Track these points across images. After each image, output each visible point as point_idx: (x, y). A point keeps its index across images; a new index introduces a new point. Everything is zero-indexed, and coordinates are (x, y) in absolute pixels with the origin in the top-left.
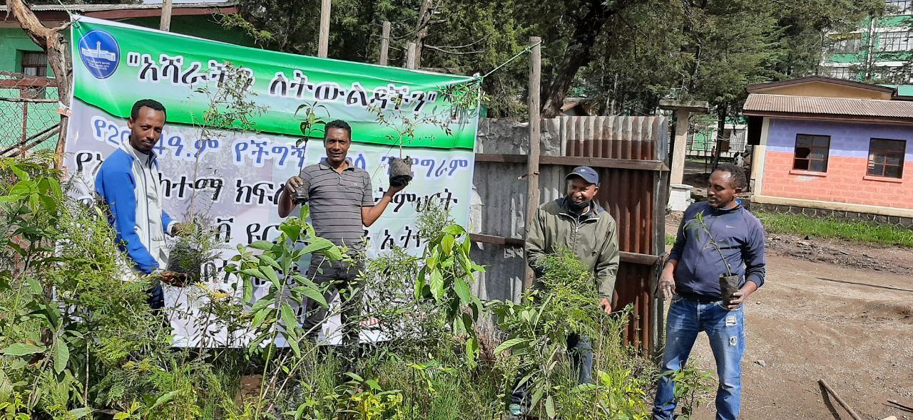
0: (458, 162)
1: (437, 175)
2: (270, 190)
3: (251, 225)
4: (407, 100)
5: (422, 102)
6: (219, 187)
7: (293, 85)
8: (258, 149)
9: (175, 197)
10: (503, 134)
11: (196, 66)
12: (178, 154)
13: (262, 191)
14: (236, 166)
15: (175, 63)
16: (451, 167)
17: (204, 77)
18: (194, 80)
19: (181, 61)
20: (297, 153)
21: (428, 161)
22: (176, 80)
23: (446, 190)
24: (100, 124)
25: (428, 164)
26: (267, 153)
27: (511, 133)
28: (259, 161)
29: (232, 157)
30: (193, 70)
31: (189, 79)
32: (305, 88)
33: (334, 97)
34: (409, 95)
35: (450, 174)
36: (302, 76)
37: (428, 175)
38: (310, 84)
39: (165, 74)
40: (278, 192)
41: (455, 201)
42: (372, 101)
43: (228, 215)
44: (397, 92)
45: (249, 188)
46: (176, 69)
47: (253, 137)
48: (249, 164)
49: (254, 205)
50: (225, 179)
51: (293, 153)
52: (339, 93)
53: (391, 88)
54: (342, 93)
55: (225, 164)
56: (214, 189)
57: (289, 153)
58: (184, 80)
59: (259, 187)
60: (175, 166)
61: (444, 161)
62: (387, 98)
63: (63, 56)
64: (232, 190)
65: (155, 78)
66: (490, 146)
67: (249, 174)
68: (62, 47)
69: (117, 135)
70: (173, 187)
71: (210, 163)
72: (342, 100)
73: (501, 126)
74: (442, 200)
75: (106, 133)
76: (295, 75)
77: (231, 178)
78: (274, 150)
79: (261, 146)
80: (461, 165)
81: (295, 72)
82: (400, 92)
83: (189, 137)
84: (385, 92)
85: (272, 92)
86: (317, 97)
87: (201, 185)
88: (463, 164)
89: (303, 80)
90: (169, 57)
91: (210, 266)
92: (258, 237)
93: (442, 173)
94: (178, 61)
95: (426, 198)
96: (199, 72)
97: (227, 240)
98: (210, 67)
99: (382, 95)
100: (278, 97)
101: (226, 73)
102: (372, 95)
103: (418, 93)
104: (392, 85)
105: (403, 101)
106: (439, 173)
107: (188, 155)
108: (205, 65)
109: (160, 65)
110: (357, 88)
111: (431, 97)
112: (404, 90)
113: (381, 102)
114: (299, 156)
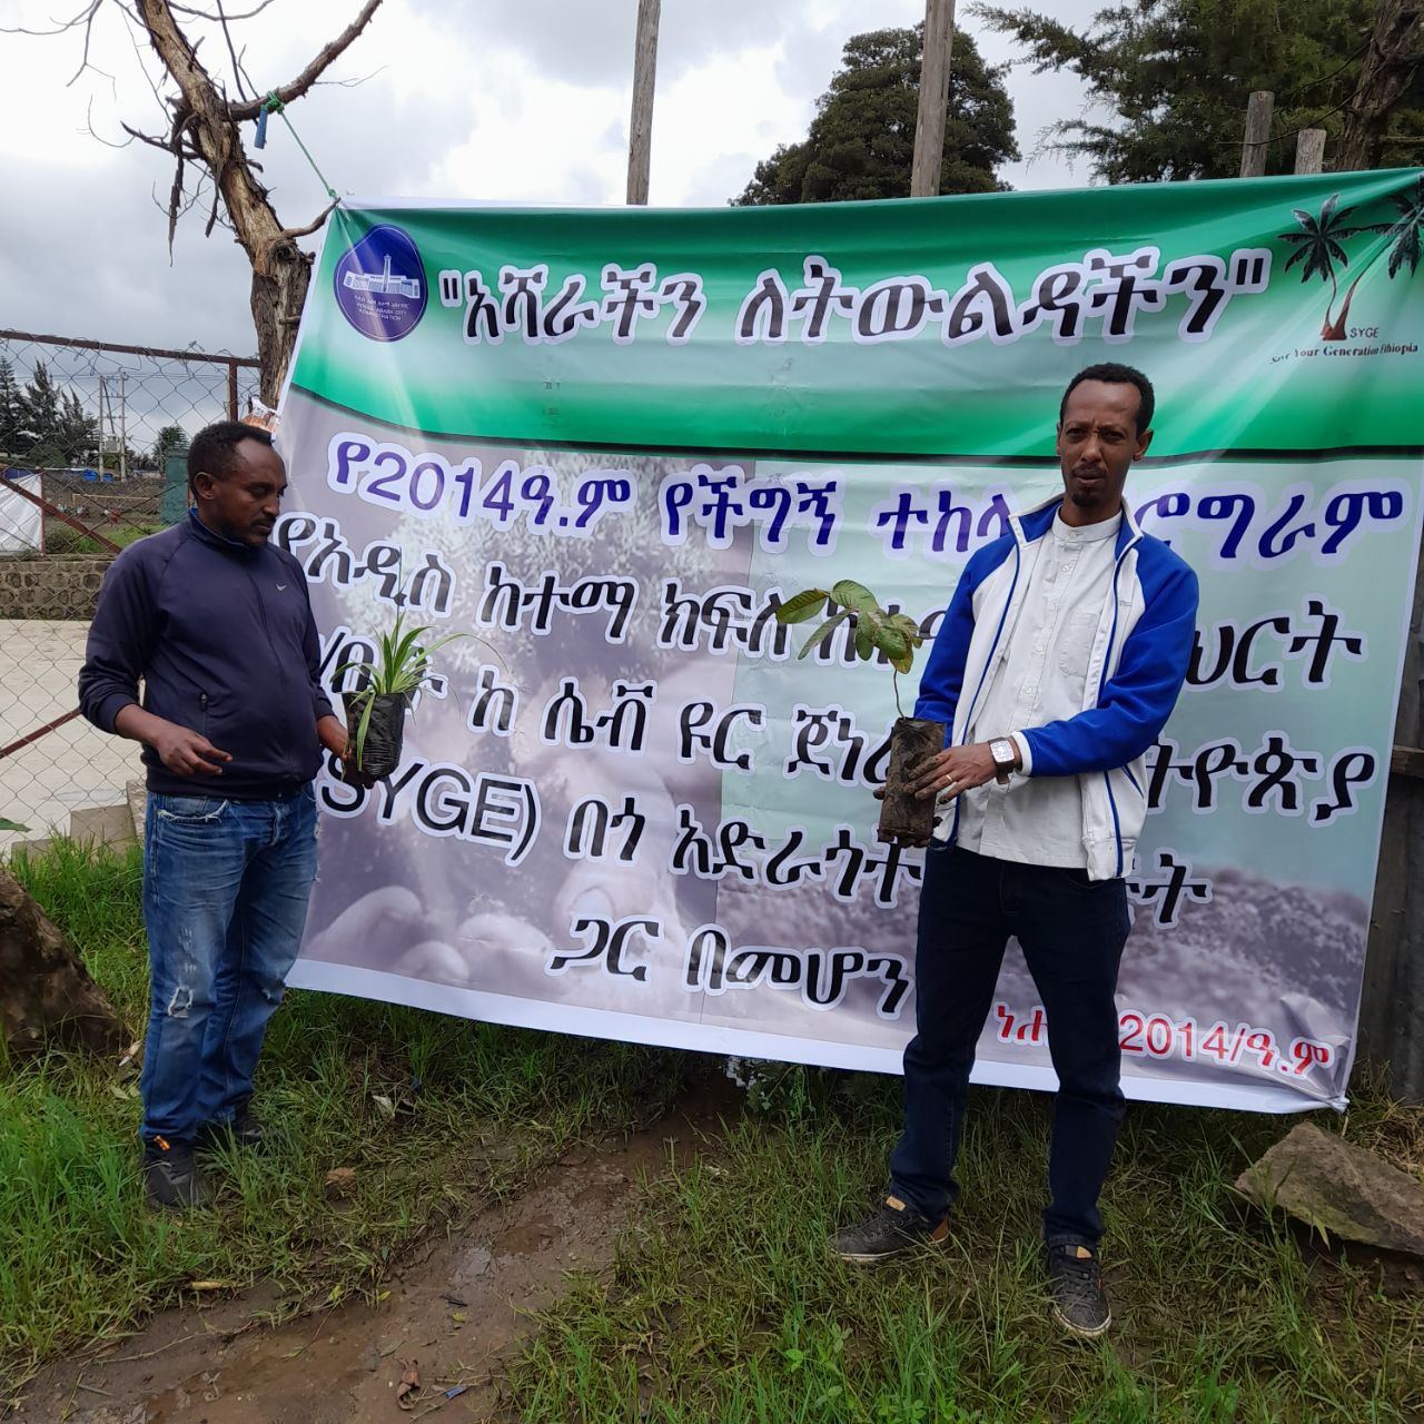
0: (1366, 500)
1: (1265, 549)
2: (744, 611)
3: (691, 707)
4: (1150, 296)
5: (1214, 298)
6: (626, 604)
7: (800, 305)
8: (715, 499)
9: (527, 627)
11: (574, 287)
12: (540, 519)
13: (724, 613)
15: (531, 286)
16: (1331, 517)
17: (589, 315)
18: (569, 324)
19: (545, 278)
20: (814, 505)
21: (1227, 503)
22: (533, 332)
23: (1316, 608)
24: (353, 452)
25: (1225, 512)
26: (738, 509)
28: (719, 532)
29: (658, 526)
30: (567, 299)
31: (558, 324)
32: (833, 304)
33: (914, 321)
34: (1159, 275)
35: (1330, 547)
36: (828, 272)
37: (1229, 550)
38: (847, 291)
39: (510, 319)
40: (763, 618)
41: (1354, 645)
43: (642, 677)
44: (1117, 271)
45: (693, 604)
46: (532, 300)
47: (702, 465)
48: (698, 541)
49: (701, 652)
50: (642, 583)
51: (804, 506)
52: (927, 306)
53: (1098, 264)
55: (642, 543)
56: (616, 609)
57: (794, 506)
58: (549, 330)
59: (718, 603)
60: (533, 550)
61: (1297, 502)
62: (1079, 297)
64: (654, 612)
65: (492, 331)
67: (695, 569)
69: (400, 474)
70: (525, 603)
71: (610, 540)
72: (935, 325)
74: (1298, 644)
75: (361, 475)
76: (809, 272)
77: (654, 578)
78: (754, 499)
79: (724, 489)
80: (1378, 512)
81: (808, 262)
82: (1127, 273)
83: (566, 475)
84: (1073, 279)
85: (747, 332)
86: (865, 329)
87: (586, 597)
88: (1386, 505)
89: (829, 284)
90: (518, 273)
91: (592, 811)
92: (705, 741)
93: (1289, 543)
94: (537, 278)
95: (1227, 633)
96: (581, 301)
97: (636, 745)
98: (605, 285)
99: (1065, 293)
100: (760, 343)
101: (639, 297)
102: (1028, 295)
103: (1194, 261)
104: (1099, 253)
105: (1136, 300)
106: (1276, 544)
107: (564, 521)
108: (594, 283)
109: (499, 297)
110: (985, 282)
111: (1248, 272)
112: (1143, 263)
113: (1059, 315)
114: (820, 512)
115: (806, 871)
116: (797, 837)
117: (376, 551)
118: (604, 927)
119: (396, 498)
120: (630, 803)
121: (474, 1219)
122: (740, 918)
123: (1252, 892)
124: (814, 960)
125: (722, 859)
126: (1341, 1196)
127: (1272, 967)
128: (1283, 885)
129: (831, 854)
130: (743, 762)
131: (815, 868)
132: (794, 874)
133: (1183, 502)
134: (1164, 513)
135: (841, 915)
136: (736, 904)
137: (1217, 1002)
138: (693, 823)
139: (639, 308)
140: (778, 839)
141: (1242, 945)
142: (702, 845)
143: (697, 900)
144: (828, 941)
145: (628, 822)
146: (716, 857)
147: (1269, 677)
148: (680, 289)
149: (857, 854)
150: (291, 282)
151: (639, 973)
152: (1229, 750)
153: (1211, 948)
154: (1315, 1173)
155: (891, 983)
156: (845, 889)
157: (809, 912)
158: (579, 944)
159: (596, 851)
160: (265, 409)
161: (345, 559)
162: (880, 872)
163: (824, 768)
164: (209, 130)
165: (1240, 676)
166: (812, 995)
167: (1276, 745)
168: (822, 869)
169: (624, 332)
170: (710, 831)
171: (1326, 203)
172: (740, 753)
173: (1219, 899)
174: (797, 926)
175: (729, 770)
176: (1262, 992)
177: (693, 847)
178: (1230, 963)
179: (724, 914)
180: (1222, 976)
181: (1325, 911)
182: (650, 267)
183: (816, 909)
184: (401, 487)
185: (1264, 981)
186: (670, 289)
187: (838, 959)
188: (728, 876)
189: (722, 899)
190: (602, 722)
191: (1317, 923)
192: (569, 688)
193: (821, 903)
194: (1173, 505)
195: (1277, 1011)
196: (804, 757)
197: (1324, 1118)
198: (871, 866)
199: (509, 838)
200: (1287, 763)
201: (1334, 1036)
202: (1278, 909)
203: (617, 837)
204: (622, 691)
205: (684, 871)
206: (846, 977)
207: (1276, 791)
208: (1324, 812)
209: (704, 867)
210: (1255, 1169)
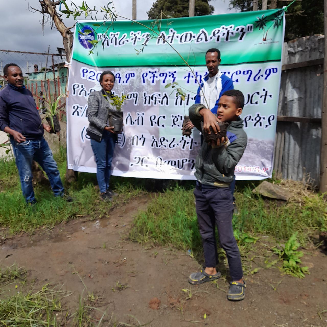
0: (272, 70)
1: (255, 80)
2: (159, 97)
3: (152, 116)
4: (232, 33)
5: (244, 34)
6: (137, 97)
7: (169, 37)
8: (152, 75)
10: (313, 46)
11: (125, 36)
12: (119, 82)
13: (156, 98)
14: (143, 86)
15: (116, 36)
16: (266, 73)
17: (127, 41)
18: (123, 43)
19: (119, 35)
20: (172, 76)
21: (248, 71)
22: (116, 45)
23: (264, 90)
24: (85, 71)
25: (247, 73)
26: (157, 77)
27: (317, 44)
28: (153, 82)
29: (141, 81)
30: (123, 38)
31: (121, 43)
32: (175, 37)
33: (190, 39)
34: (234, 30)
35: (266, 79)
37: (248, 80)
38: (177, 35)
39: (112, 42)
40: (163, 98)
41: (271, 96)
42: (211, 38)
43: (142, 111)
44: (226, 29)
45: (149, 96)
46: (116, 39)
47: (150, 69)
48: (149, 84)
49: (152, 106)
50: (139, 93)
51: (170, 76)
52: (192, 37)
53: (223, 28)
55: (138, 85)
56: (135, 98)
57: (168, 76)
58: (119, 44)
59: (154, 96)
60: (119, 88)
61: (260, 71)
62: (220, 34)
63: (69, 40)
64: (142, 99)
65: (108, 45)
67: (149, 89)
68: (69, 36)
69: (94, 75)
71: (132, 85)
72: (194, 40)
73: (312, 40)
74: (261, 96)
75: (87, 75)
76: (170, 31)
77: (142, 92)
78: (160, 75)
79: (154, 73)
80: (273, 72)
81: (170, 30)
82: (228, 29)
83: (123, 73)
84: (219, 31)
85: (158, 42)
86: (181, 41)
87: (129, 97)
88: (275, 70)
89: (174, 33)
90: (113, 34)
91: (136, 137)
92: (155, 123)
93: (259, 78)
94: (117, 34)
95: (249, 95)
96: (126, 38)
97: (142, 124)
98: (131, 35)
99: (218, 33)
100: (161, 45)
101: (137, 37)
102: (211, 34)
103: (240, 27)
104: (224, 26)
105: (230, 34)
106: (257, 78)
107: (123, 82)
108: (128, 35)
109: (110, 38)
110: (203, 32)
111: (250, 29)
112: (231, 27)
113: (216, 38)
114: (173, 77)
115: (176, 145)
116: (174, 139)
117: (91, 90)
118: (140, 158)
119: (94, 80)
120: (142, 135)
121: (121, 206)
122: (165, 155)
123: (255, 142)
124: (178, 161)
125: (160, 144)
126: (271, 191)
127: (259, 155)
128: (260, 140)
129: (181, 141)
130: (163, 126)
131: (178, 144)
132: (174, 146)
133: (240, 72)
134: (237, 74)
135: (183, 152)
136: (163, 152)
137: (250, 162)
138: (154, 138)
139: (137, 39)
140: (170, 140)
141: (254, 152)
142: (157, 142)
143: (156, 152)
144: (181, 157)
145: (142, 139)
146: (159, 144)
147: (256, 103)
148: (146, 36)
149: (185, 141)
150: (70, 38)
151: (147, 166)
152: (250, 117)
153: (248, 152)
154: (266, 188)
155: (192, 164)
156: (183, 148)
157: (177, 152)
158: (135, 161)
159: (137, 145)
160: (68, 63)
161: (85, 92)
162: (190, 144)
163: (179, 126)
164: (50, 7)
165: (251, 103)
166: (178, 167)
167: (258, 115)
168: (179, 144)
169: (134, 44)
170: (158, 139)
171: (262, 15)
172: (162, 124)
173: (250, 144)
174: (175, 155)
175: (161, 128)
176: (257, 159)
177: (155, 143)
178: (252, 155)
179: (161, 154)
180: (251, 158)
181: (268, 144)
182: (140, 32)
183: (178, 152)
185: (258, 158)
186: (143, 36)
187: (183, 161)
188: (162, 147)
189: (161, 152)
190: (136, 120)
191: (266, 146)
192: (129, 114)
193: (179, 151)
194: (238, 72)
195: (260, 163)
196: (174, 124)
197: (268, 180)
198: (188, 143)
199: (120, 143)
200: (260, 118)
201: (269, 166)
202: (259, 145)
203: (141, 142)
204: (138, 114)
205: (153, 147)
206: (184, 164)
207: (259, 123)
208: (267, 126)
209: (157, 146)
210: (256, 188)
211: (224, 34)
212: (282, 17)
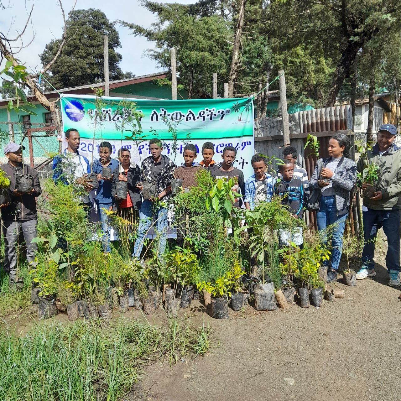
0: (246, 143)
4: (215, 115)
5: (224, 115)
7: (161, 115)
10: (272, 125)
12: (114, 153)
15: (109, 112)
16: (242, 145)
17: (121, 117)
18: (118, 119)
22: (110, 120)
23: (241, 158)
27: (276, 124)
30: (116, 114)
31: (115, 119)
32: (166, 115)
33: (180, 118)
34: (216, 112)
35: (242, 150)
36: (165, 110)
38: (168, 113)
39: (105, 118)
41: (247, 163)
42: (198, 118)
44: (210, 111)
46: (109, 115)
47: (146, 142)
48: (145, 155)
52: (182, 116)
53: (207, 110)
54: (184, 116)
55: (135, 156)
58: (113, 119)
61: (238, 144)
62: (205, 115)
63: (58, 114)
65: (101, 120)
66: (267, 132)
68: (57, 110)
69: (85, 146)
72: (184, 119)
73: (271, 121)
74: (240, 163)
81: (161, 109)
83: (118, 145)
84: (204, 112)
85: (152, 120)
86: (172, 119)
88: (249, 143)
89: (165, 112)
90: (106, 110)
94: (110, 111)
96: (119, 115)
99: (203, 114)
100: (155, 122)
102: (198, 114)
103: (221, 110)
104: (207, 108)
105: (213, 116)
109: (102, 114)
110: (190, 112)
111: (228, 112)
112: (213, 110)
113: (202, 118)
114: (168, 149)
119: (86, 151)
133: (223, 145)
134: (221, 146)
150: (58, 112)
160: (60, 137)
171: (237, 102)
184: (86, 149)
194: (222, 145)
211: (208, 115)
212: (252, 104)
